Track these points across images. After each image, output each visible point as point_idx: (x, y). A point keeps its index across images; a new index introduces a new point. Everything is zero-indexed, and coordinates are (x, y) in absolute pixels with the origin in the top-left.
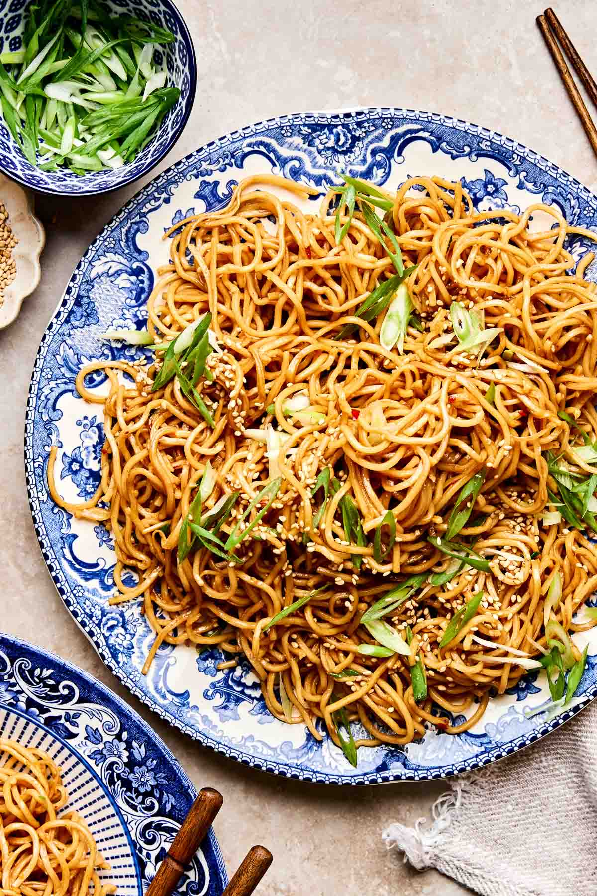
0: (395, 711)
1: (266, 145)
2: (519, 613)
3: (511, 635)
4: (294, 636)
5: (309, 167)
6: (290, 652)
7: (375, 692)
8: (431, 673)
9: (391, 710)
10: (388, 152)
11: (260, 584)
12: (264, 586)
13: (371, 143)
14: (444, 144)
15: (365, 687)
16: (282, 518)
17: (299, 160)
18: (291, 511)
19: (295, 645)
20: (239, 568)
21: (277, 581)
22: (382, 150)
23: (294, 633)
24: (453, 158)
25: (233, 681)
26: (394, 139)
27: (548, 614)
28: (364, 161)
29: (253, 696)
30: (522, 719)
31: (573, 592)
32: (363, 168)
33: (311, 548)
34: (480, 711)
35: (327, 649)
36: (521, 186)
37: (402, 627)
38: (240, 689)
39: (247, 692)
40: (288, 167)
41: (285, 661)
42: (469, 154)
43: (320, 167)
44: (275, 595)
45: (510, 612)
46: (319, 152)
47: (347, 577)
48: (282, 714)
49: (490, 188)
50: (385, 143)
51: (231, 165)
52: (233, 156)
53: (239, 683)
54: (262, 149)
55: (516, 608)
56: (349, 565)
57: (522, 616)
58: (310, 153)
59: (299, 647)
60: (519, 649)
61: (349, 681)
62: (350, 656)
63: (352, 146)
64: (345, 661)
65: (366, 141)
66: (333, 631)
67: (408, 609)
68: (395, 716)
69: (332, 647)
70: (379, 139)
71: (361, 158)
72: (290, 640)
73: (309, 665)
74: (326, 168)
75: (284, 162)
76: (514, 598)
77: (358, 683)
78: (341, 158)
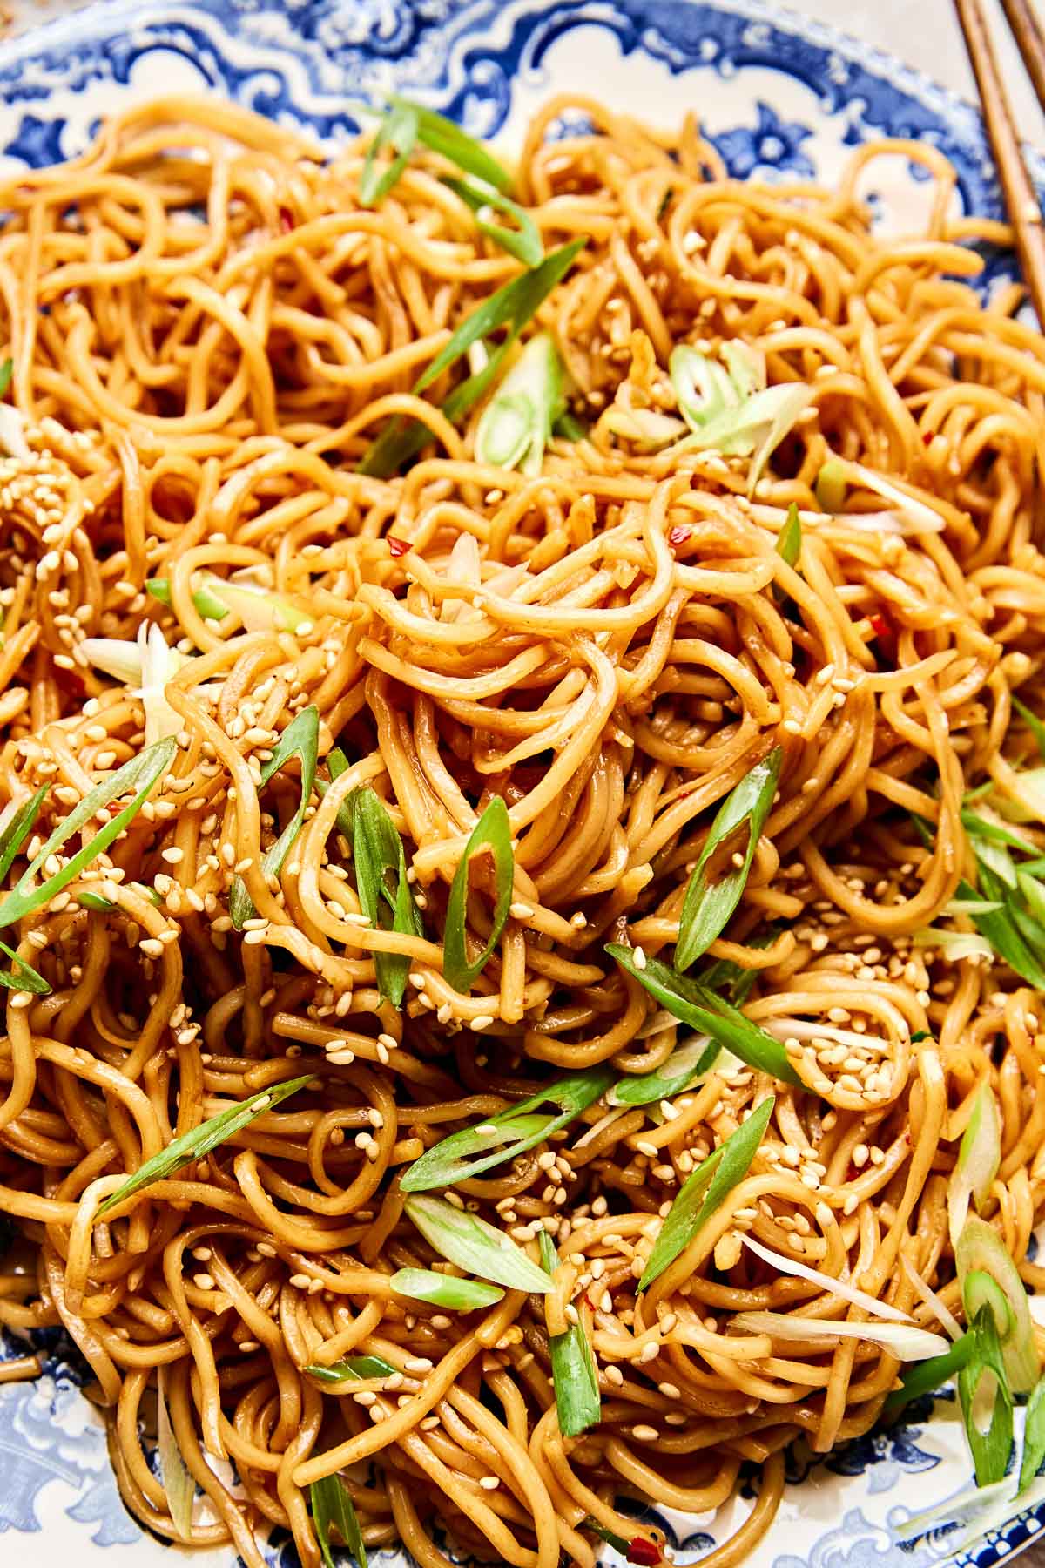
0: (503, 1489)
1: (194, 34)
2: (876, 1200)
3: (852, 1266)
4: (203, 1254)
5: (301, 95)
6: (192, 1307)
7: (441, 1427)
8: (614, 1373)
9: (490, 1483)
10: (507, 60)
11: (103, 1073)
12: (115, 1078)
13: (465, 32)
14: (651, 37)
15: (411, 1409)
16: (172, 855)
17: (277, 74)
18: (200, 837)
19: (204, 1281)
20: (45, 1031)
21: (155, 1064)
22: (490, 55)
23: (203, 1242)
24: (676, 70)
25: (27, 1419)
26: (523, 27)
27: (959, 1217)
28: (443, 81)
29: (83, 1465)
30: (884, 1542)
31: (1029, 1164)
32: (443, 99)
33: (255, 933)
34: (759, 1519)
35: (301, 1294)
36: (852, 138)
37: (525, 1232)
38: (44, 1445)
39: (67, 1453)
40: (250, 89)
41: (175, 1333)
42: (716, 61)
43: (331, 93)
44: (147, 1109)
45: (853, 1195)
46: (330, 53)
47: (362, 1044)
48: (164, 1513)
49: (771, 147)
50: (499, 36)
51: (99, 75)
52: (106, 53)
53: (43, 1430)
54: (183, 40)
55: (870, 1182)
56: (370, 1001)
57: (885, 1210)
58: (306, 59)
59: (216, 1288)
60: (882, 1296)
61: (364, 1392)
62: (369, 1315)
63: (415, 39)
64: (352, 1329)
65: (451, 29)
66: (320, 1240)
67: (544, 1179)
68: (502, 1505)
69: (315, 1286)
70: (483, 24)
71: (436, 72)
72: (192, 1267)
73: (247, 1346)
74: (347, 94)
75: (236, 77)
76: (860, 1154)
77: (391, 1397)
78: (385, 68)
